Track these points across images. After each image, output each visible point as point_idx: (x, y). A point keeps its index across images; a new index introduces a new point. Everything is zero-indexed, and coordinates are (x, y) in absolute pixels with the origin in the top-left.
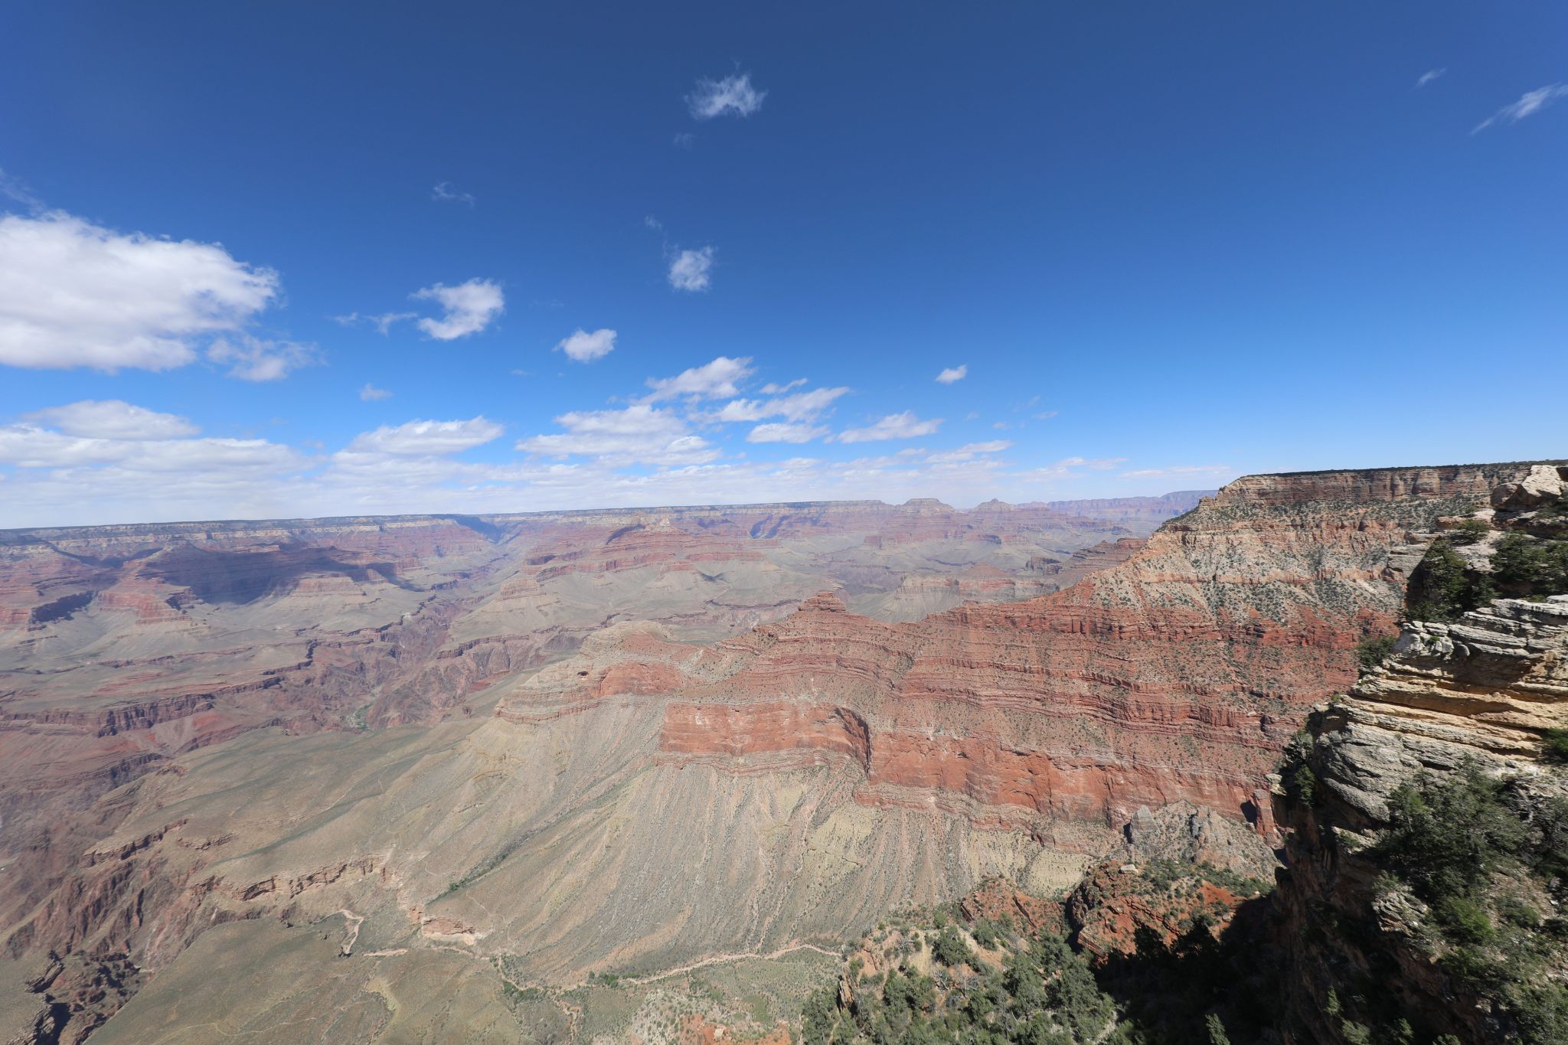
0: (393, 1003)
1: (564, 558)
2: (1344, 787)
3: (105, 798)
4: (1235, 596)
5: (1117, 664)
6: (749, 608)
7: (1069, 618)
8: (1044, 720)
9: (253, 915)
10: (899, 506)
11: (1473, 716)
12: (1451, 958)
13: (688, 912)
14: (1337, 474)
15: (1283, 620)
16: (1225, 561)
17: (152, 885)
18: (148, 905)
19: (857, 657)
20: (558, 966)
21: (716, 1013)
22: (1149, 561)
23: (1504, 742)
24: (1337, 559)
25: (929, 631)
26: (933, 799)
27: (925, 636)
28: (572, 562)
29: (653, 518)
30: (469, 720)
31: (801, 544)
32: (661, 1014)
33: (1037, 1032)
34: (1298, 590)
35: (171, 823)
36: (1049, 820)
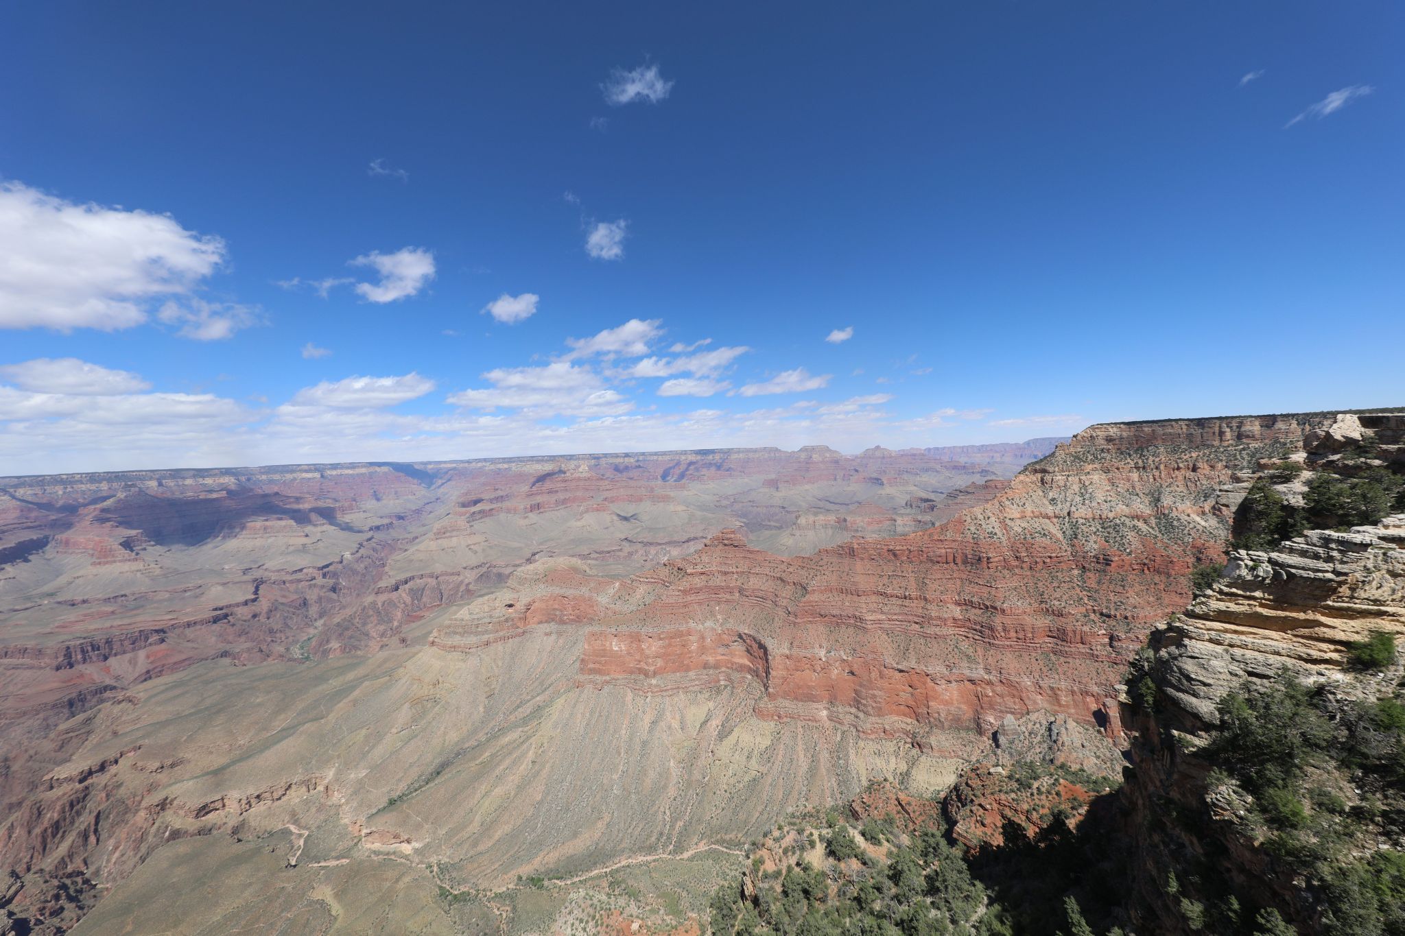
0: (336, 908)
1: (491, 501)
2: (1181, 695)
3: (62, 727)
4: (1087, 530)
5: (985, 590)
6: (660, 544)
7: (944, 551)
8: (922, 641)
9: (204, 832)
10: (794, 452)
11: (1289, 632)
12: (1271, 842)
13: (607, 818)
14: (1173, 423)
15: (1128, 551)
16: (1078, 499)
17: (108, 806)
18: (104, 825)
19: (757, 587)
20: (489, 871)
21: (633, 909)
22: (1013, 499)
23: (1315, 654)
24: (1173, 496)
25: (820, 563)
26: (825, 713)
27: (818, 568)
28: (499, 505)
29: (572, 464)
30: (405, 650)
31: (707, 487)
32: (583, 911)
33: (918, 917)
34: (1141, 524)
35: (126, 749)
36: (927, 730)
